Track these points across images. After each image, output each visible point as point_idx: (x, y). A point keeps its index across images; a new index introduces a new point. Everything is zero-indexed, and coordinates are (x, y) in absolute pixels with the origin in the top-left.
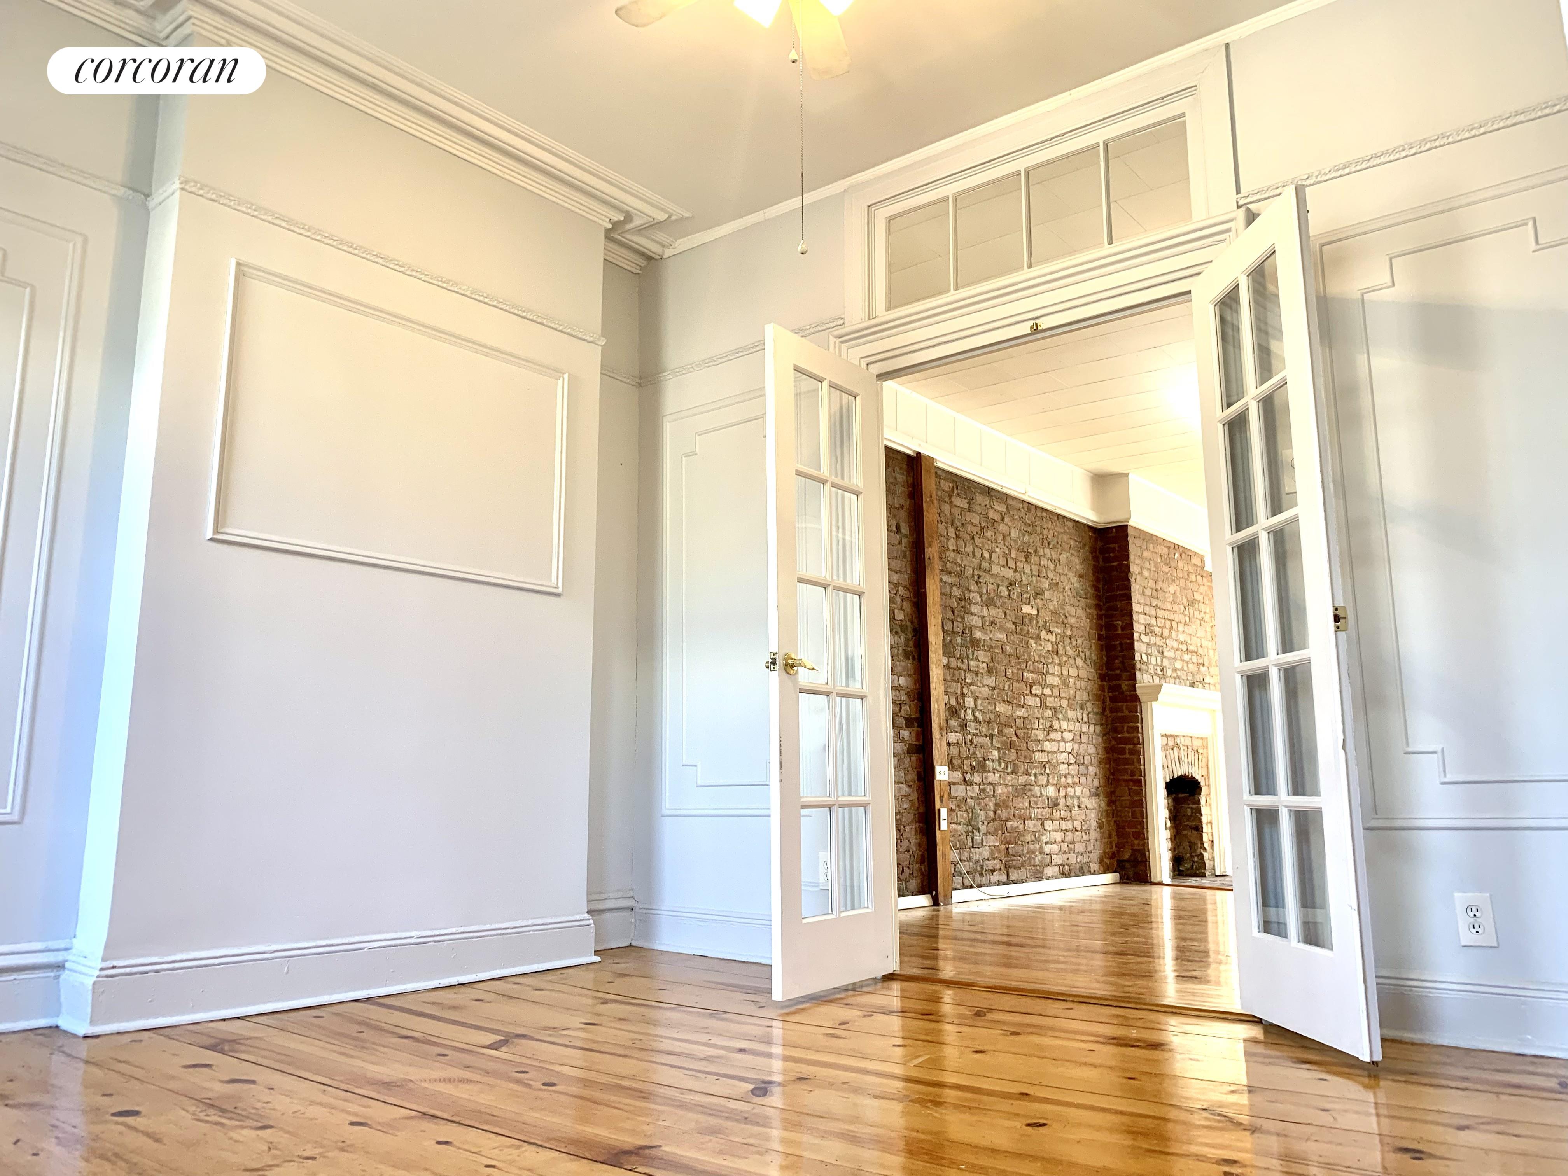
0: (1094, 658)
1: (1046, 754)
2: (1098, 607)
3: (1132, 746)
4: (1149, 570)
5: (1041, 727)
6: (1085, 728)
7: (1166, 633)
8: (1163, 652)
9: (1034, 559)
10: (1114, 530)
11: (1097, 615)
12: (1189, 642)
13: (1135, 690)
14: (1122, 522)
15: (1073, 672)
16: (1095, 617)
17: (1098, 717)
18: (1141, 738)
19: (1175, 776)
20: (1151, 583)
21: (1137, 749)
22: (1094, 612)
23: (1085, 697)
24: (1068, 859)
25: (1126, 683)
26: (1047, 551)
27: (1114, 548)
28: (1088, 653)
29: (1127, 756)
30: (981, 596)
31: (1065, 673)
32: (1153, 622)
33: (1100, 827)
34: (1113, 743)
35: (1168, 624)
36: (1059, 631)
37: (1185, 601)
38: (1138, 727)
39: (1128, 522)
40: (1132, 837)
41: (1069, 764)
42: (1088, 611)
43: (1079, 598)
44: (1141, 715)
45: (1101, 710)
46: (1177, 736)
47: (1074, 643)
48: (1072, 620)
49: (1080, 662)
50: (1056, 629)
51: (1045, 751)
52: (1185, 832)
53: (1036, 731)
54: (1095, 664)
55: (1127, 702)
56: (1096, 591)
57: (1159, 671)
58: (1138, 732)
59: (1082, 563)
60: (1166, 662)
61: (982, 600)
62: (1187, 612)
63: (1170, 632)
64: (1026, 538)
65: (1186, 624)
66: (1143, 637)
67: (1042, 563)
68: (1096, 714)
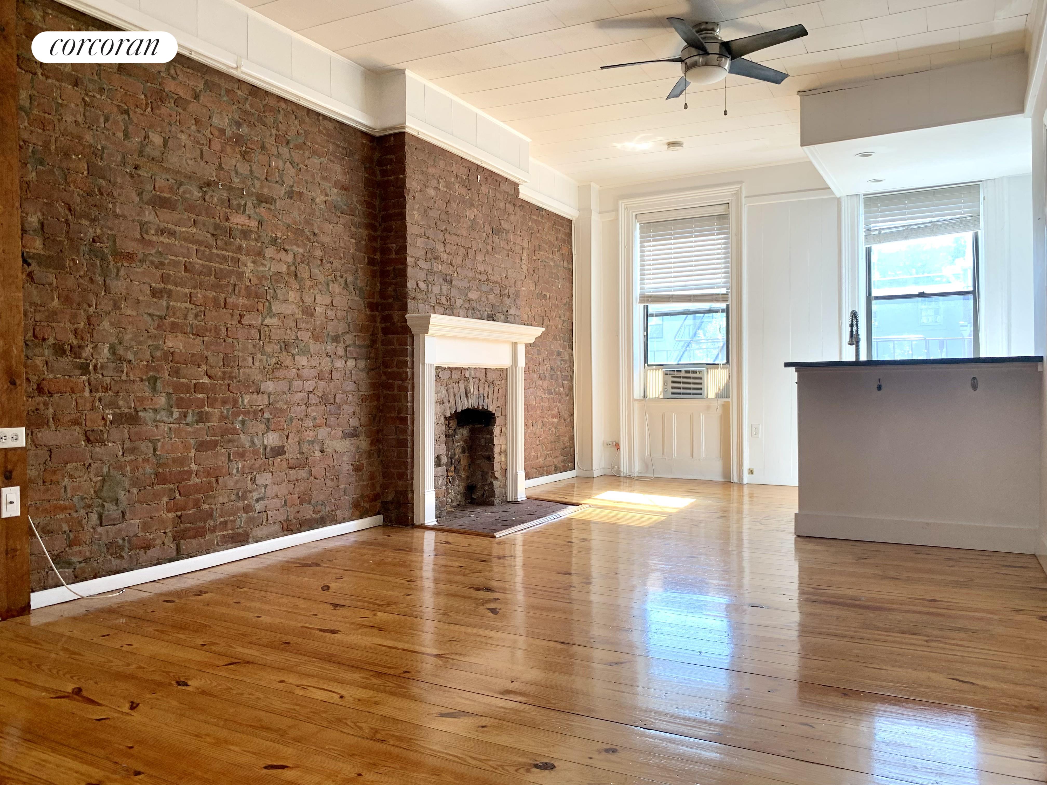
0: (359, 283)
1: (266, 396)
2: (371, 226)
3: (400, 382)
4: (437, 189)
5: (257, 364)
6: (339, 364)
7: (458, 260)
8: (451, 282)
9: (258, 157)
10: (392, 138)
11: (368, 235)
12: (490, 272)
13: (405, 321)
14: (399, 128)
15: (324, 299)
16: (365, 237)
17: (364, 350)
18: (409, 373)
19: (459, 410)
20: (439, 204)
21: (405, 385)
22: (364, 232)
23: (342, 327)
24: (298, 512)
25: (398, 313)
26: (284, 151)
27: (391, 159)
28: (350, 279)
29: (396, 392)
30: (140, 194)
31: (308, 300)
32: (439, 247)
33: (358, 469)
34: (383, 377)
35: (462, 251)
36: (301, 250)
37: (488, 227)
38: (406, 362)
39: (404, 128)
40: (396, 478)
41: (308, 405)
42: (353, 229)
43: (339, 214)
44: (413, 348)
45: (368, 342)
46: (465, 369)
47: (328, 266)
48: (325, 239)
49: (336, 288)
50: (295, 248)
51: (263, 393)
52: (478, 462)
53: (247, 370)
54: (361, 290)
55: (398, 334)
56: (368, 208)
57: (444, 301)
58: (406, 366)
59: (346, 173)
60: (454, 292)
61: (141, 199)
62: (490, 241)
63: (464, 259)
64: (244, 130)
65: (487, 253)
66: (421, 263)
67: (273, 164)
68: (360, 347)
